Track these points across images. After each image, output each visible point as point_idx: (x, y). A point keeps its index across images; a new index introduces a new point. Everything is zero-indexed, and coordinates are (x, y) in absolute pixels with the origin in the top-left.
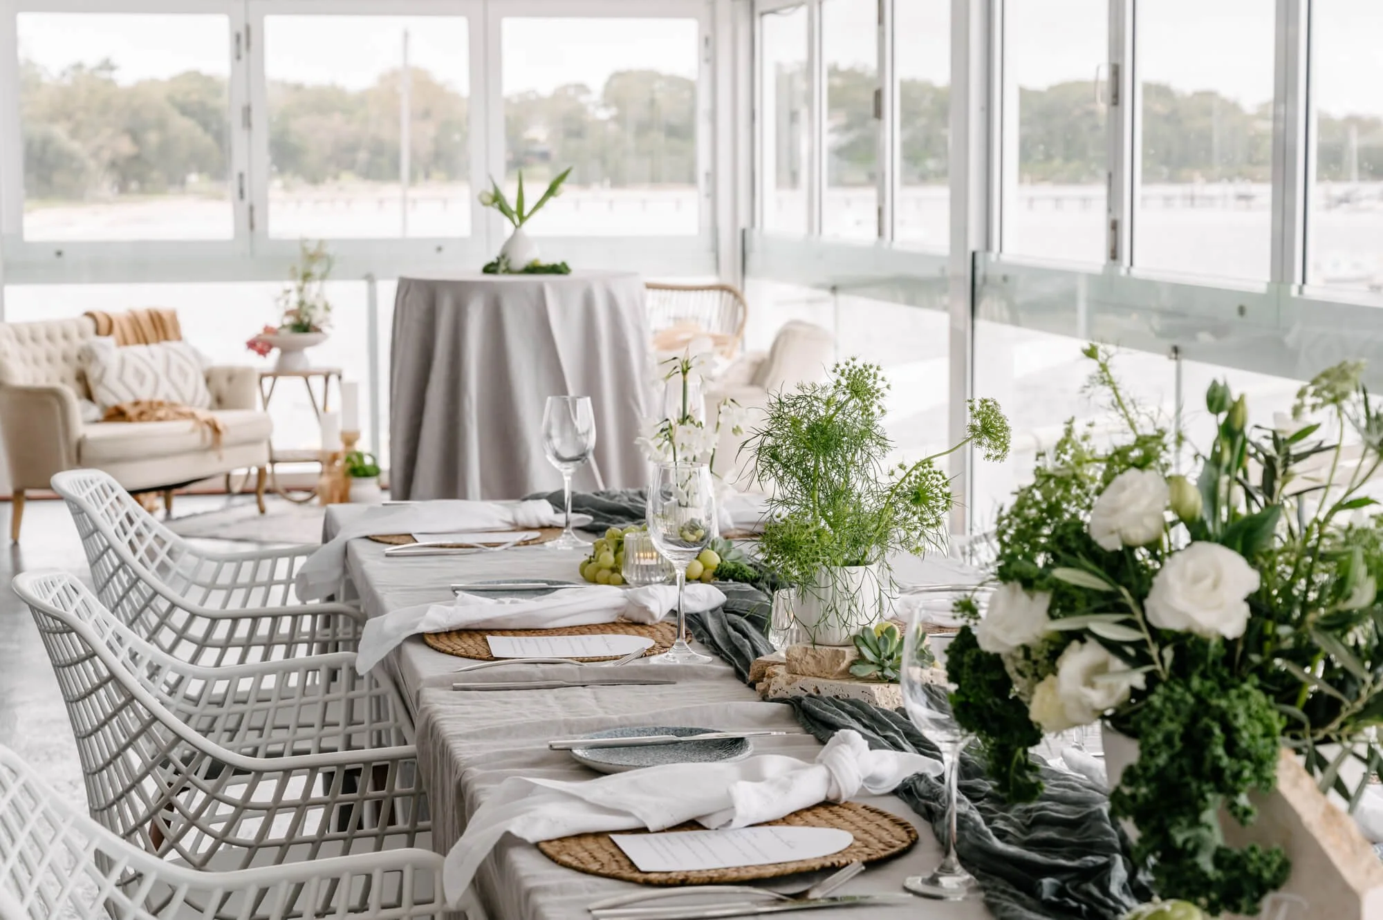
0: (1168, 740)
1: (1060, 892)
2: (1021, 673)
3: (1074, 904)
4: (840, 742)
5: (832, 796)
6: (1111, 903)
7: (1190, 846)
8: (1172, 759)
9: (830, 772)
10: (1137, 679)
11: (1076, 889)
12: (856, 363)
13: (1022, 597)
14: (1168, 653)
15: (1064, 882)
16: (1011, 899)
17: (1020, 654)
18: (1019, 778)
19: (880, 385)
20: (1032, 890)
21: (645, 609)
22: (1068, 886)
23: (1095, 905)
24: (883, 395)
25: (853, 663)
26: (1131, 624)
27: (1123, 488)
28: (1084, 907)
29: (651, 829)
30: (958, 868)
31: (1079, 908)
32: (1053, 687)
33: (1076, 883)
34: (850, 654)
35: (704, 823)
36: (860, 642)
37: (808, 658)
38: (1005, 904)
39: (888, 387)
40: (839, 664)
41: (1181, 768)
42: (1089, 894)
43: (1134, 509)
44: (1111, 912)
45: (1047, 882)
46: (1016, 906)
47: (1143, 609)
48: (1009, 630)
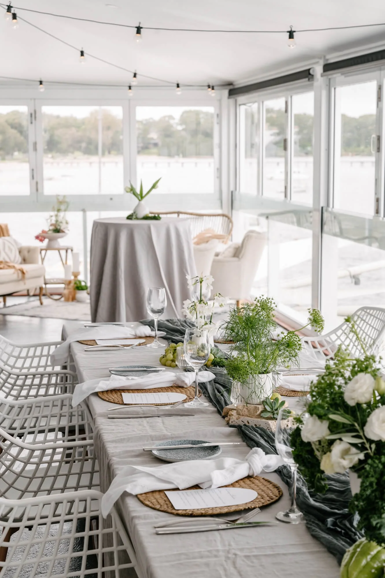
0: (371, 484)
1: (334, 524)
2: (318, 450)
3: (339, 530)
4: (254, 453)
5: (251, 474)
6: (354, 530)
7: (378, 525)
8: (372, 492)
9: (250, 465)
10: (362, 456)
11: (340, 522)
12: (264, 297)
13: (318, 422)
14: (373, 446)
15: (336, 519)
16: (316, 526)
17: (317, 443)
18: (318, 484)
19: (273, 305)
20: (324, 522)
21: (183, 381)
22: (337, 521)
23: (347, 530)
24: (274, 310)
25: (262, 412)
26: (358, 437)
27: (357, 382)
28: (343, 531)
29: (180, 488)
30: (296, 510)
31: (341, 532)
32: (329, 456)
33: (341, 520)
34: (261, 408)
35: (201, 486)
36: (265, 403)
37: (245, 409)
38: (314, 528)
39: (276, 306)
40: (256, 412)
41: (375, 496)
42: (345, 525)
43: (360, 391)
44: (353, 534)
45: (330, 520)
46: (317, 529)
47: (363, 431)
48: (313, 434)
